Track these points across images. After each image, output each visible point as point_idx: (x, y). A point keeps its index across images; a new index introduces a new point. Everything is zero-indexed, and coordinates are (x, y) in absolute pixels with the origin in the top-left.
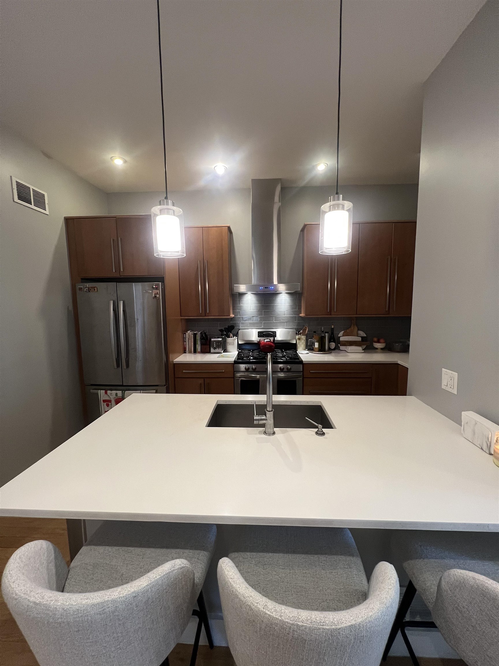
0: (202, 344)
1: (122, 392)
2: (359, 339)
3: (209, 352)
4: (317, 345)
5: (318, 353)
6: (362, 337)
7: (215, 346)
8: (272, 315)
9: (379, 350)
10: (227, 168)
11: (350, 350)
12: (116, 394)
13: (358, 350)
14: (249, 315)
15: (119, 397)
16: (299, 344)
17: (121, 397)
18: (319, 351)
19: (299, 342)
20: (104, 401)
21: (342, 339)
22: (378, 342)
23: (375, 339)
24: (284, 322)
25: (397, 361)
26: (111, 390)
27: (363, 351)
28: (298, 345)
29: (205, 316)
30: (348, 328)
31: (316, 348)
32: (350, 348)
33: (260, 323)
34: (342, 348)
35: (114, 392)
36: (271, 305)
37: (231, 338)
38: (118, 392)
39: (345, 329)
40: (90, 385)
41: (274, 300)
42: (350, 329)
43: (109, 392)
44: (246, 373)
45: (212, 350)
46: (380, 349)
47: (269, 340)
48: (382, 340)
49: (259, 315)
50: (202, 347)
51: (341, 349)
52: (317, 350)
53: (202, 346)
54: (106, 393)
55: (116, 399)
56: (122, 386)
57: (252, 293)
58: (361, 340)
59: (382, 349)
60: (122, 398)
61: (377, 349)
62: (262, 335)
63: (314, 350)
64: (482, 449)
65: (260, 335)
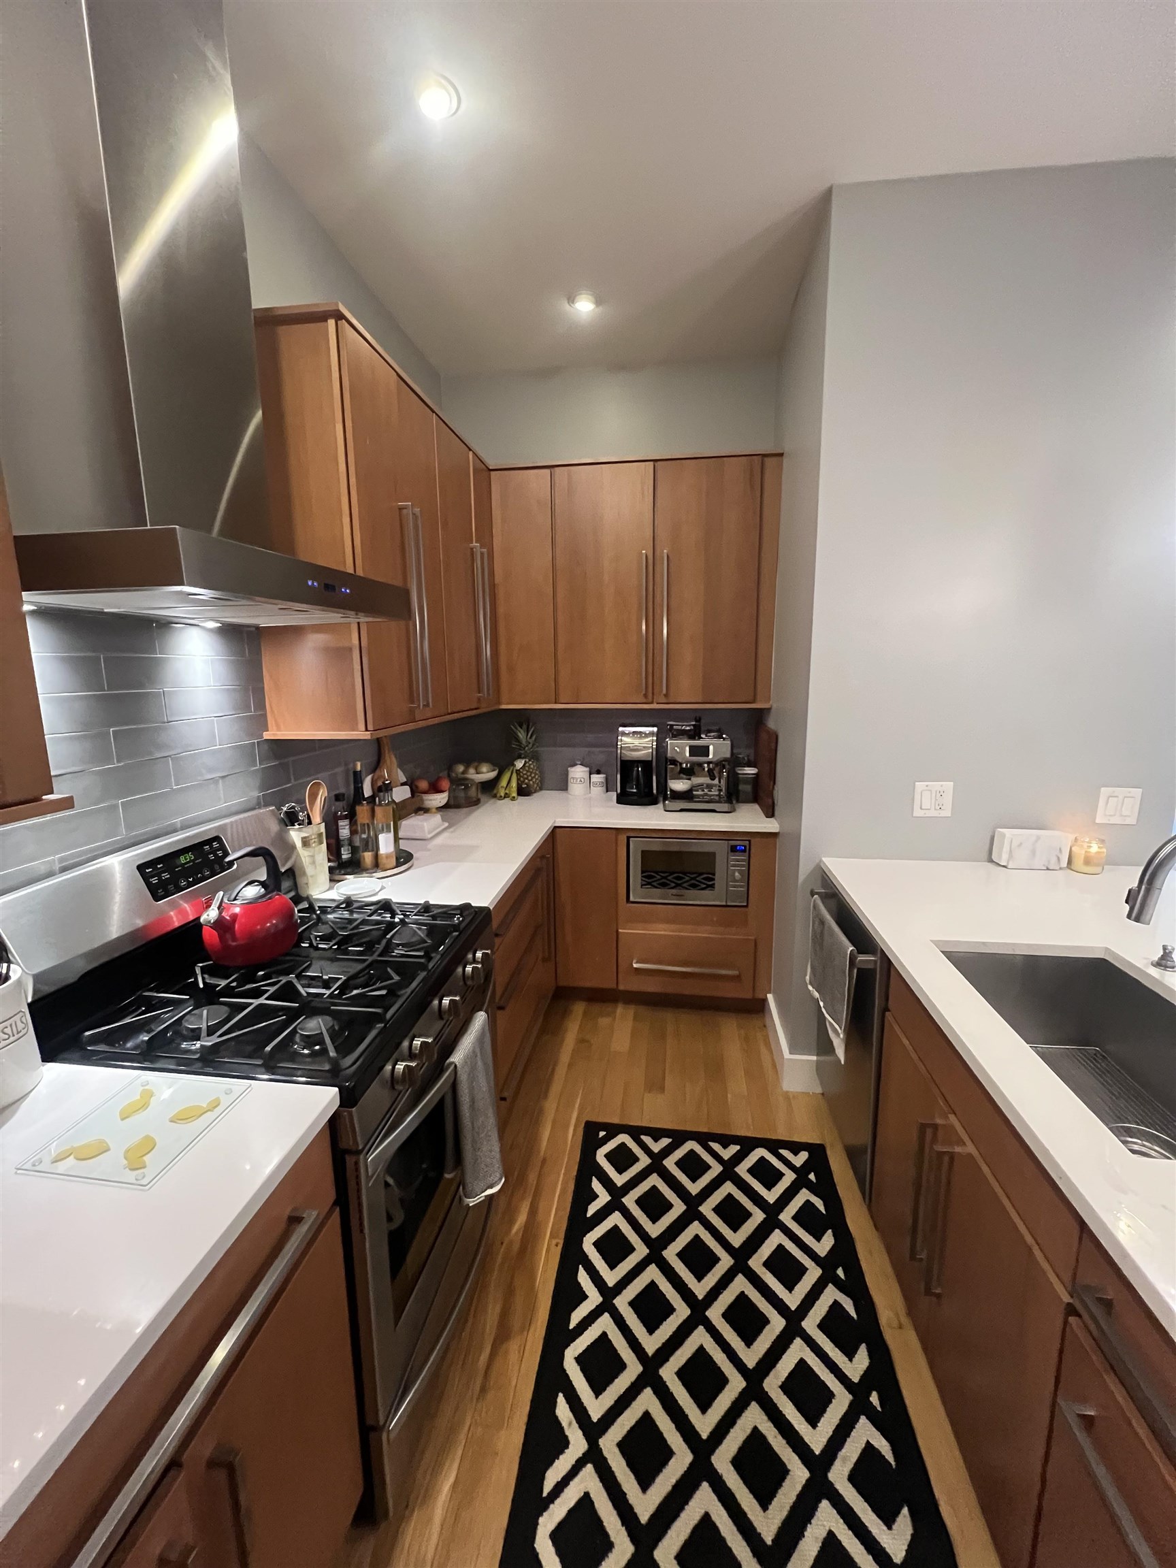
2: (408, 792)
4: (386, 843)
6: (408, 786)
8: (160, 750)
16: (312, 863)
19: (312, 857)
22: (434, 789)
28: (310, 871)
31: (386, 856)
41: (159, 663)
42: (383, 765)
48: (438, 783)
49: (94, 763)
58: (410, 795)
62: (166, 876)
63: (377, 865)
64: (1048, 869)
65: (154, 880)
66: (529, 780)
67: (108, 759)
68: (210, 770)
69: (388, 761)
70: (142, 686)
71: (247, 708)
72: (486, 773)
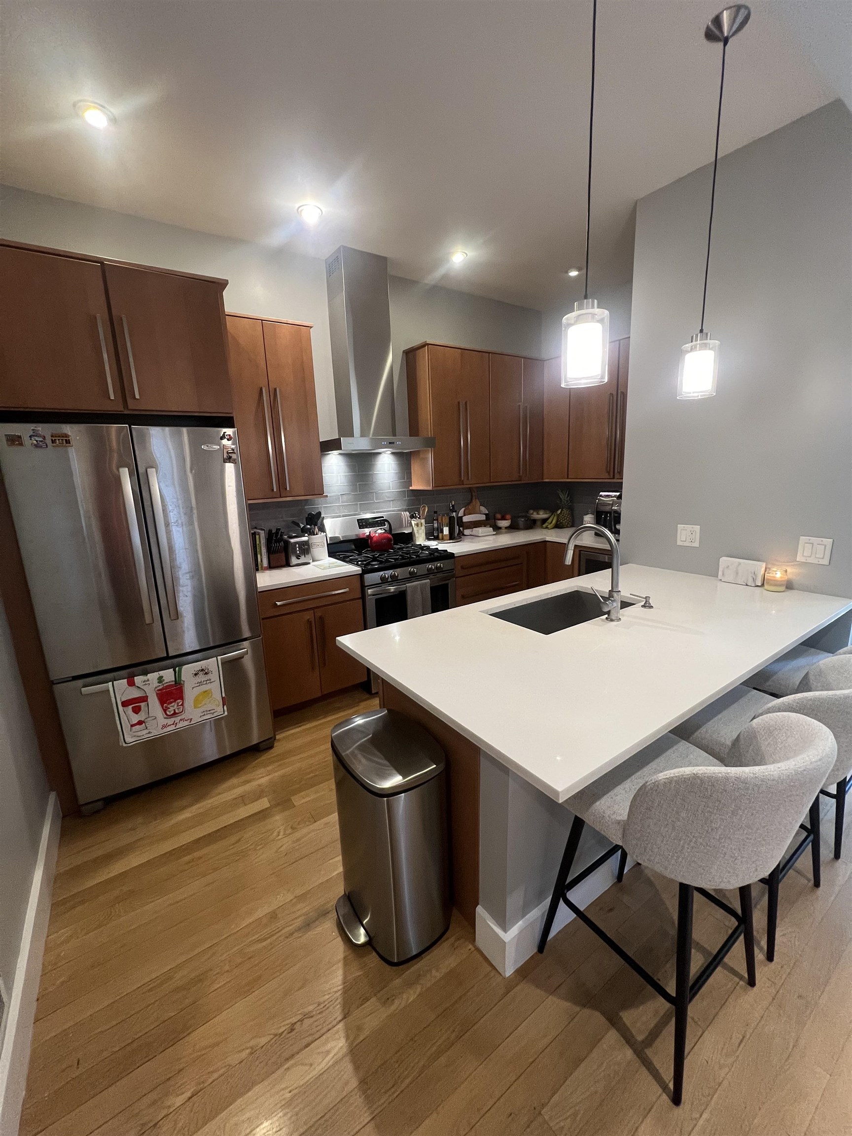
0: (270, 552)
1: (175, 670)
2: (483, 517)
3: (288, 564)
4: (446, 531)
5: (449, 541)
6: (486, 515)
7: (298, 552)
8: (372, 490)
9: (504, 530)
10: (324, 213)
11: (482, 533)
12: (160, 679)
13: (486, 533)
14: (335, 492)
15: (167, 683)
16: (418, 532)
17: (172, 681)
18: (450, 540)
19: (418, 530)
20: (125, 704)
21: (466, 519)
22: (503, 518)
23: (499, 516)
24: (390, 501)
25: (545, 538)
26: (145, 673)
27: (495, 533)
28: (417, 535)
29: (281, 497)
30: (469, 504)
31: (446, 535)
32: (480, 531)
33: (354, 504)
34: (467, 532)
35: (153, 677)
36: (368, 474)
37: (317, 534)
38: (162, 673)
39: (466, 505)
40: (71, 679)
41: (373, 465)
42: (471, 504)
43: (138, 680)
44: (383, 587)
45: (294, 560)
46: (504, 528)
47: (384, 531)
48: (508, 516)
49: (353, 492)
50: (271, 558)
51: (465, 534)
52: (448, 538)
53: (270, 556)
54: (131, 683)
55: (158, 690)
56: (168, 658)
57: (340, 454)
58: (485, 519)
59: (506, 528)
60: (175, 684)
61: (500, 528)
62: (364, 524)
63: (443, 539)
64: (747, 585)
65: (361, 524)
66: (563, 520)
67: (357, 491)
68: (389, 497)
69: (474, 504)
70: (368, 472)
71: (404, 478)
72: (542, 515)
